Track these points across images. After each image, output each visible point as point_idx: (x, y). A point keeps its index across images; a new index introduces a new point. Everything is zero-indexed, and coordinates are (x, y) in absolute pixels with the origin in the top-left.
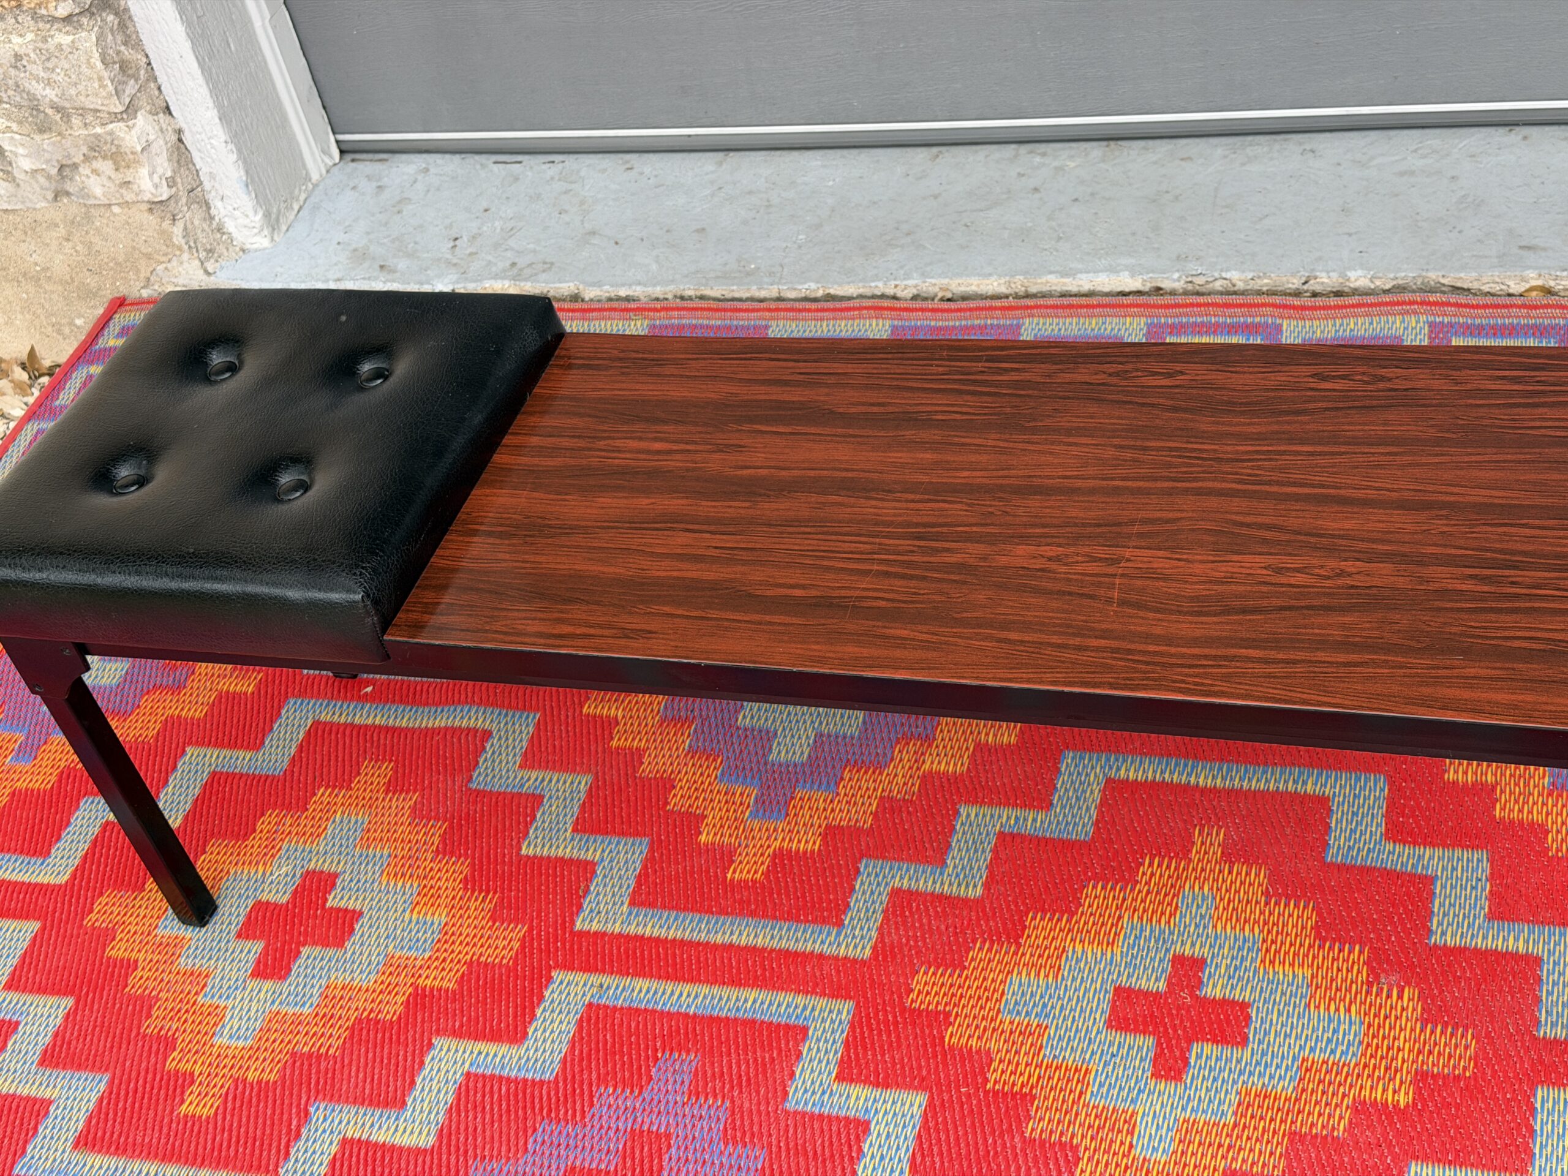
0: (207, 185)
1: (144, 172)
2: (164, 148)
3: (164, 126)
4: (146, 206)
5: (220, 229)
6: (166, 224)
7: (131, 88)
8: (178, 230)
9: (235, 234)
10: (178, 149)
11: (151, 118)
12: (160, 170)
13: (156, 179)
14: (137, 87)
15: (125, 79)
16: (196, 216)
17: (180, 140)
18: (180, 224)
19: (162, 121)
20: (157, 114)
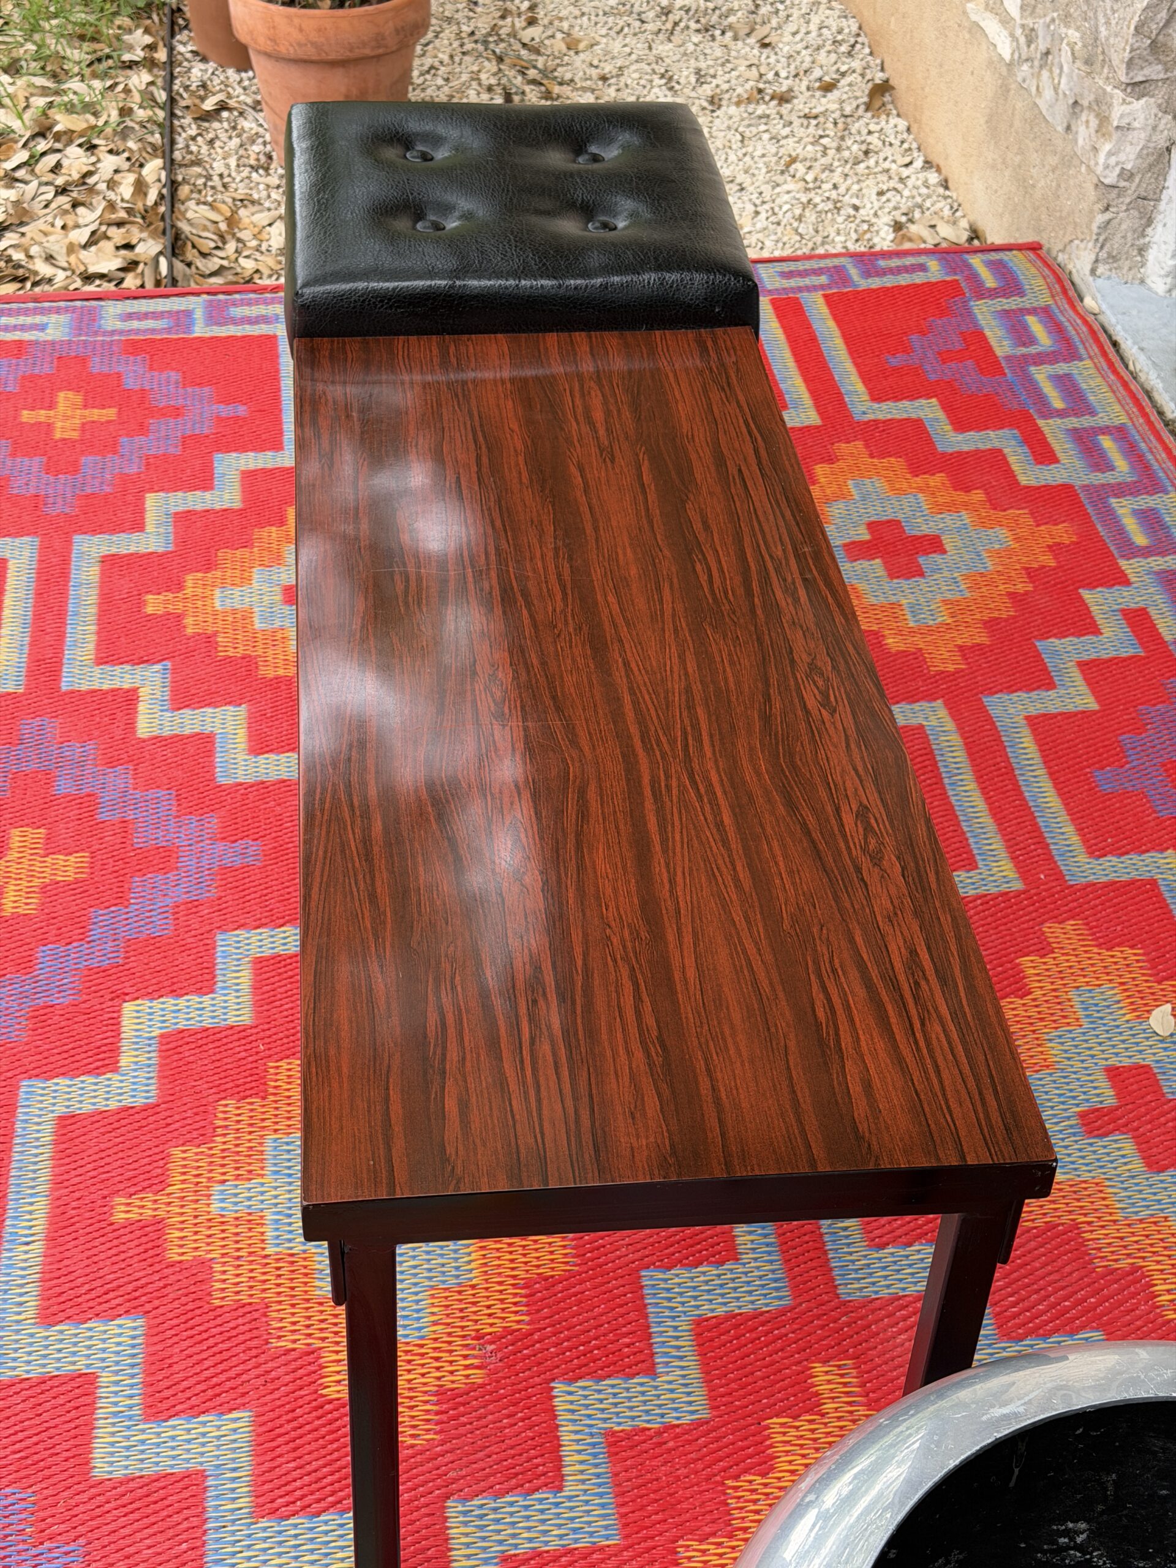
0: (1162, 206)
1: (1107, 147)
2: (1142, 143)
3: (1161, 127)
4: (1095, 181)
5: (1142, 250)
6: (1100, 206)
7: (1154, 71)
8: (1101, 218)
9: (1149, 264)
10: (1161, 155)
11: (1155, 110)
12: (1122, 157)
13: (1113, 160)
14: (1162, 76)
15: (1151, 58)
16: (1127, 222)
17: (1169, 150)
18: (1108, 216)
19: (1163, 121)
20: (1165, 112)
